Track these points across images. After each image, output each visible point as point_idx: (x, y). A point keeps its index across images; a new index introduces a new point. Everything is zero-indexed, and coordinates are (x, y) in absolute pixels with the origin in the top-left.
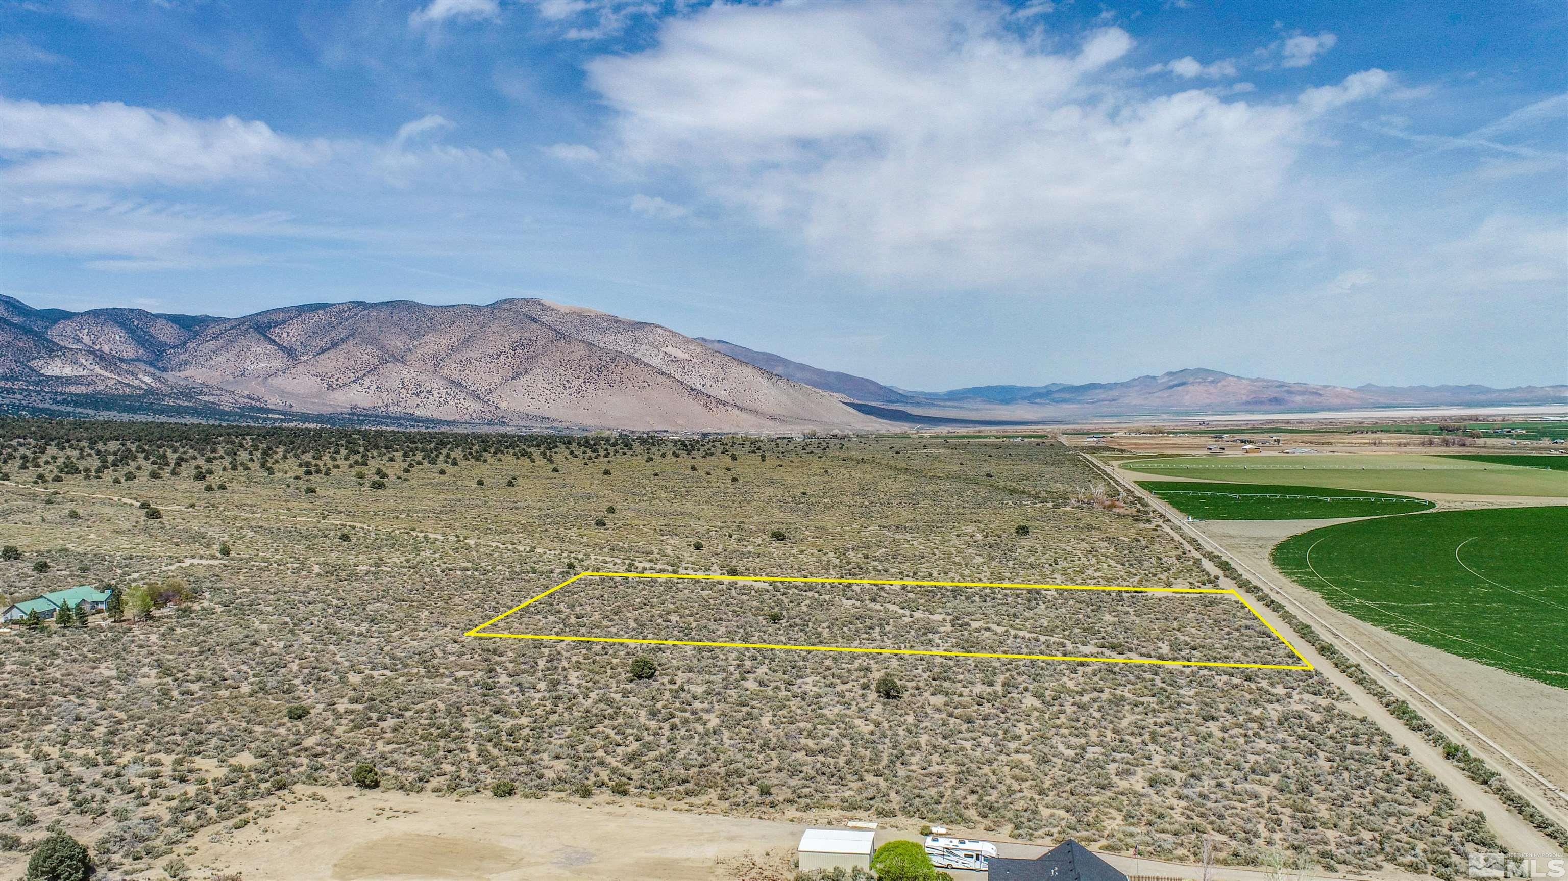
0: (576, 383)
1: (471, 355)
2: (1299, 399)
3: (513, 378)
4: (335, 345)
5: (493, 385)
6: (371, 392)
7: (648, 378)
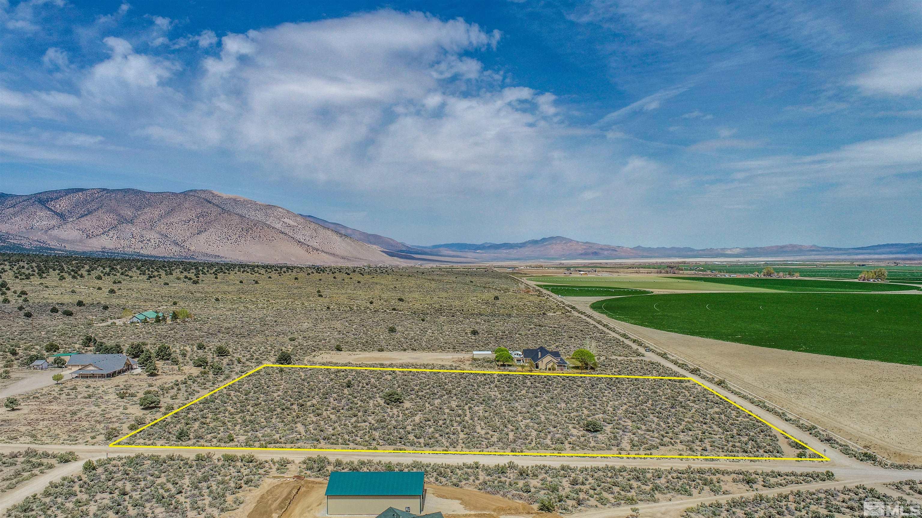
0: (234, 237)
1: (172, 220)
2: (606, 253)
3: (198, 234)
4: (90, 213)
5: (186, 237)
6: (114, 240)
7: (275, 235)
